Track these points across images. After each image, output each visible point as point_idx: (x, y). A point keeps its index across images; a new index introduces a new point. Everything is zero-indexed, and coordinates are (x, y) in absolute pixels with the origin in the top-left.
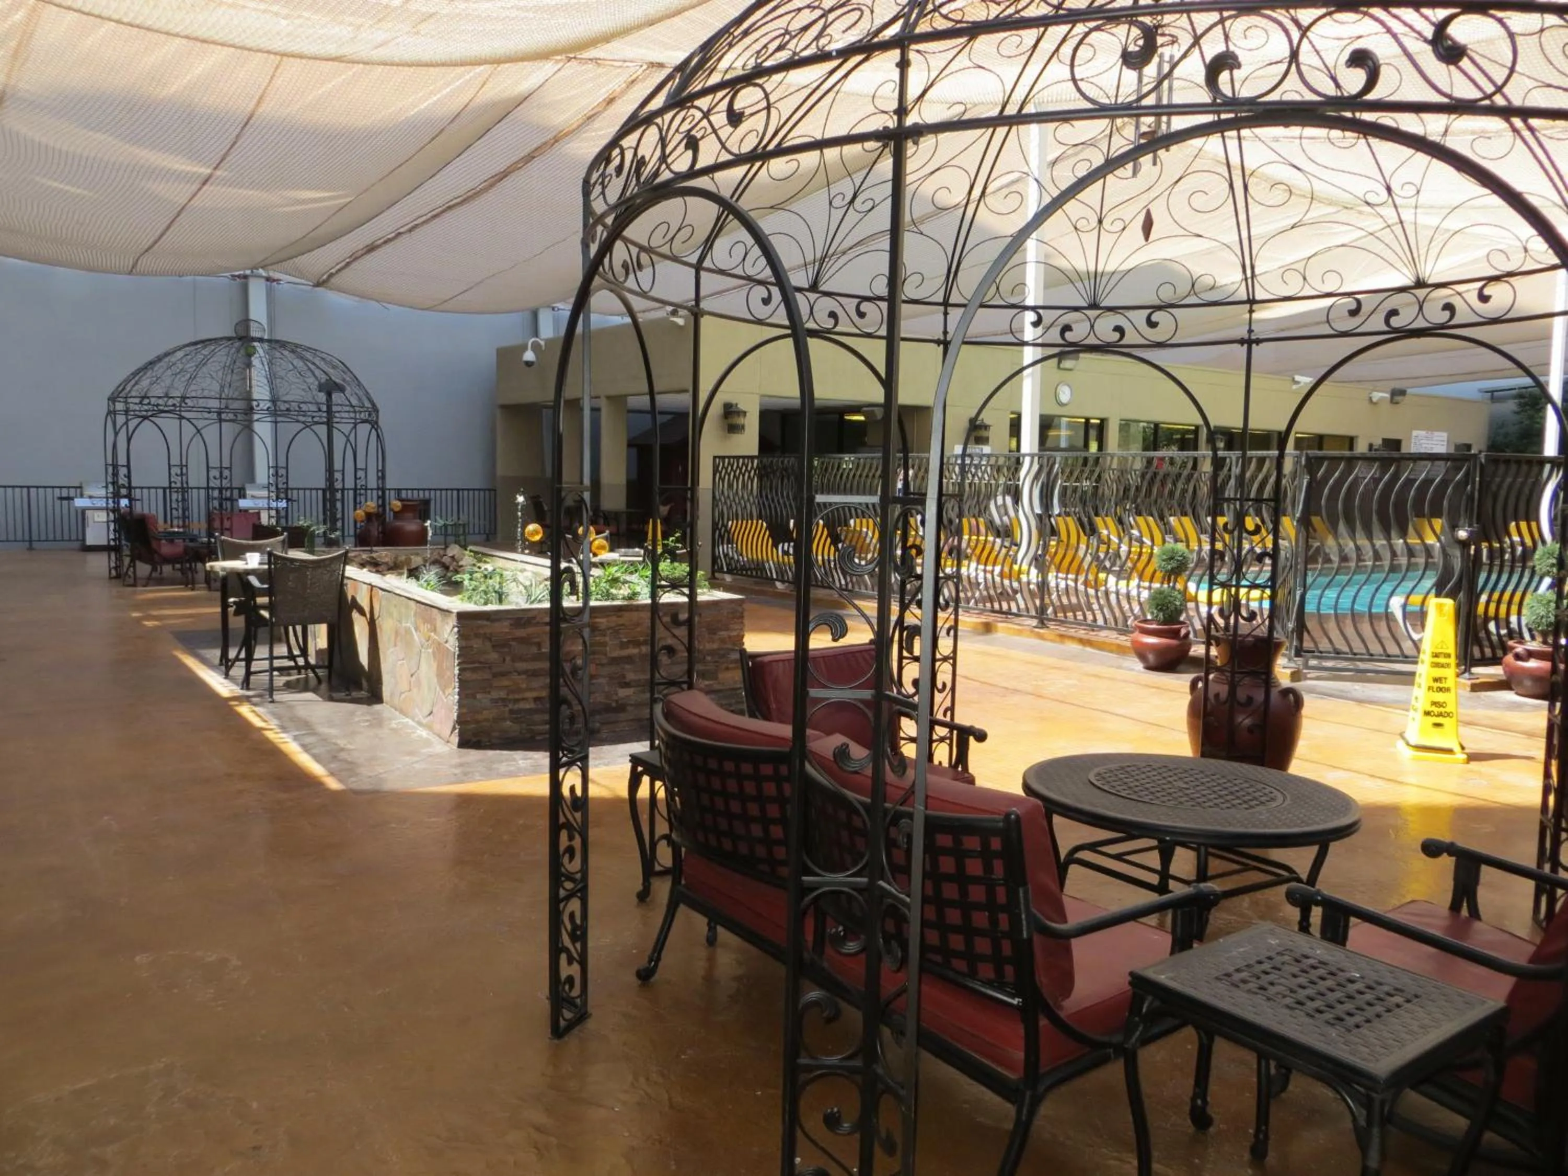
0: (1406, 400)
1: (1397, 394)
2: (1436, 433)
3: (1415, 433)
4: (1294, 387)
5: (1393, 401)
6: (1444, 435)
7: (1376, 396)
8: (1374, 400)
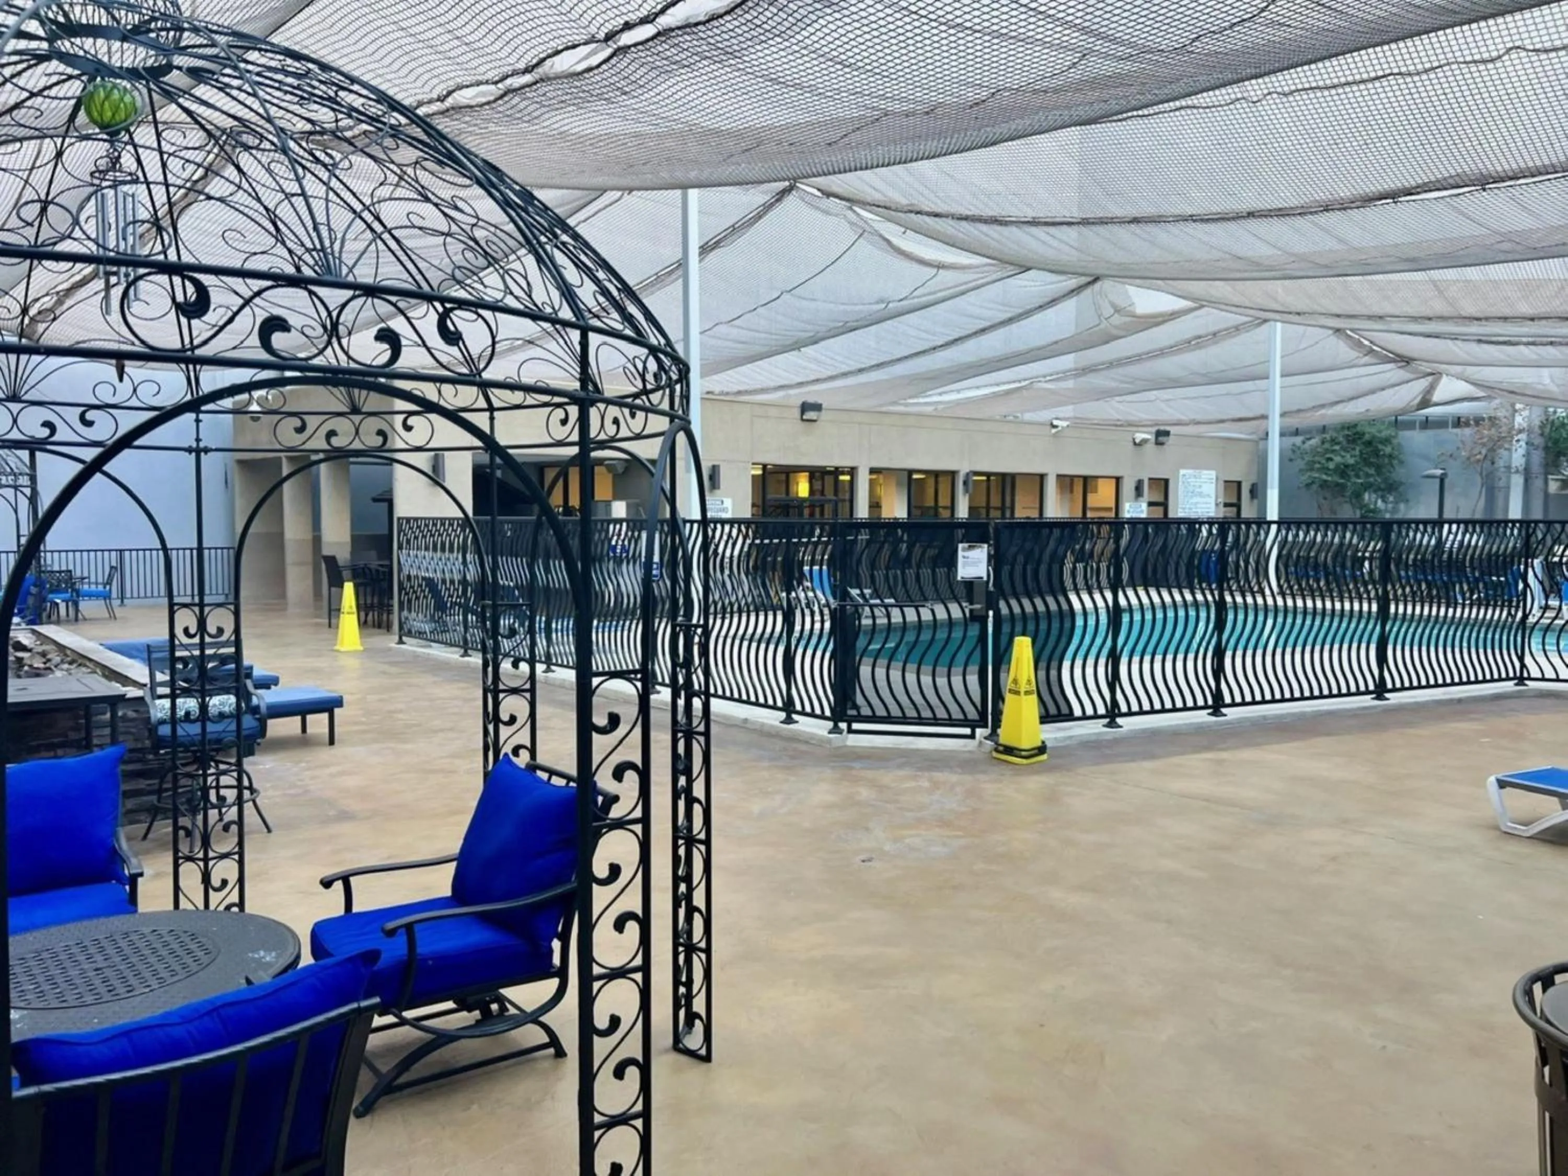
0: (1171, 440)
1: (1161, 435)
2: (1205, 472)
3: (1182, 472)
4: (1054, 431)
5: (1158, 443)
6: (1213, 474)
7: (1139, 437)
8: (1137, 441)
